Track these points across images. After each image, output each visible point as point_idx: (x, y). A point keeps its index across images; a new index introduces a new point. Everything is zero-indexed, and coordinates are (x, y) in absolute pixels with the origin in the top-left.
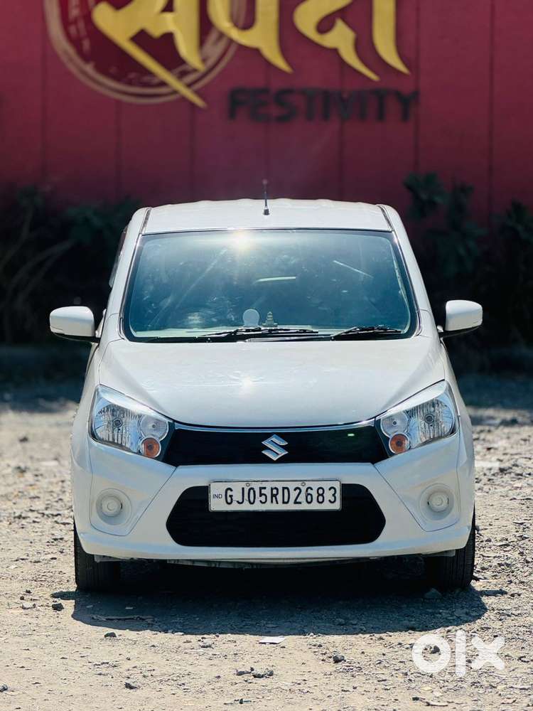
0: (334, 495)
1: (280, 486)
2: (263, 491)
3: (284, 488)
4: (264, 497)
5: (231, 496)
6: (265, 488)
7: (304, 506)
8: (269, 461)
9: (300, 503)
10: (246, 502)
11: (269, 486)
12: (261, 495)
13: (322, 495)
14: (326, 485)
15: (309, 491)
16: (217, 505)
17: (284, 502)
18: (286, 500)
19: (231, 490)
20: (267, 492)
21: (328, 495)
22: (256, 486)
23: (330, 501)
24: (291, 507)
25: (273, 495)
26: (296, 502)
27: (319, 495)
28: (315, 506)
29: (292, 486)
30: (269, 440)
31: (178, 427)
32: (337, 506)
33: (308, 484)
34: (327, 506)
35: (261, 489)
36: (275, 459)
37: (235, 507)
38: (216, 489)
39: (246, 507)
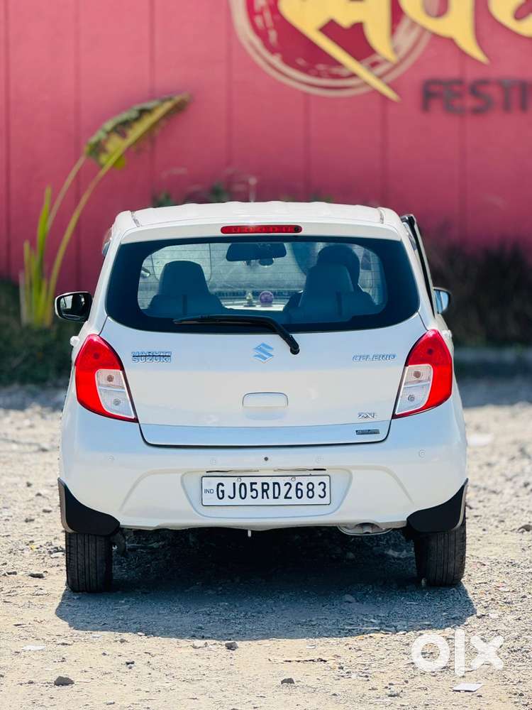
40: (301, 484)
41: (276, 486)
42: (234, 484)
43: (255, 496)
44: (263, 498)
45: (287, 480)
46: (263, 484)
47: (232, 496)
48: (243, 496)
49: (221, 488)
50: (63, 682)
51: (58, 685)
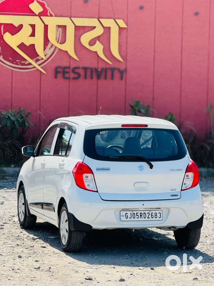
40: (153, 213)
41: (145, 214)
42: (131, 213)
43: (138, 217)
44: (140, 218)
45: (148, 212)
46: (140, 213)
47: (130, 218)
48: (134, 217)
49: (127, 215)
50: (122, 280)
51: (121, 281)
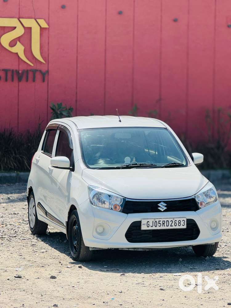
0: (184, 223)
1: (166, 220)
2: (160, 222)
3: (167, 221)
4: (160, 224)
5: (149, 224)
6: (160, 221)
7: (174, 227)
8: (160, 211)
9: (172, 226)
10: (154, 226)
11: (162, 220)
12: (159, 223)
13: (180, 223)
14: (181, 219)
15: (176, 222)
16: (144, 227)
17: (167, 226)
18: (168, 225)
19: (149, 222)
20: (161, 222)
21: (182, 223)
22: (157, 220)
23: (183, 225)
24: (169, 227)
25: (163, 224)
26: (171, 226)
27: (179, 223)
28: (177, 227)
29: (170, 220)
30: (160, 204)
31: (127, 200)
32: (185, 227)
33: (175, 219)
34: (181, 227)
35: (159, 221)
36: (162, 210)
37: (150, 228)
38: (144, 222)
39: (154, 228)
